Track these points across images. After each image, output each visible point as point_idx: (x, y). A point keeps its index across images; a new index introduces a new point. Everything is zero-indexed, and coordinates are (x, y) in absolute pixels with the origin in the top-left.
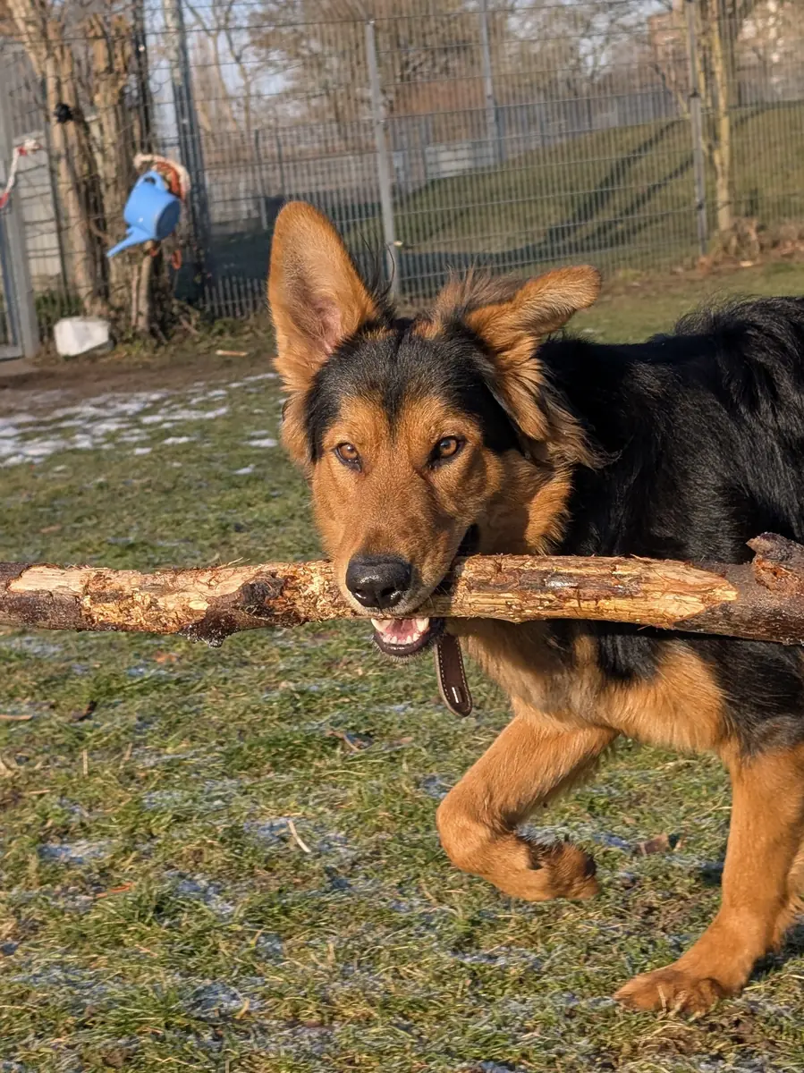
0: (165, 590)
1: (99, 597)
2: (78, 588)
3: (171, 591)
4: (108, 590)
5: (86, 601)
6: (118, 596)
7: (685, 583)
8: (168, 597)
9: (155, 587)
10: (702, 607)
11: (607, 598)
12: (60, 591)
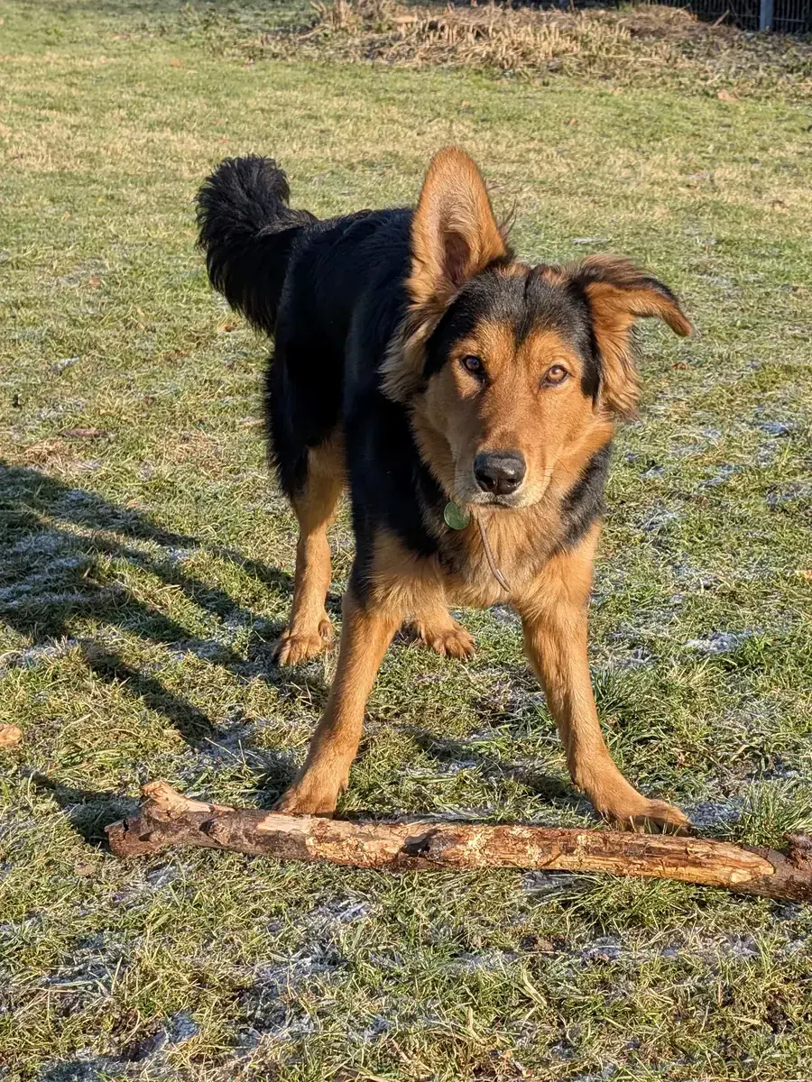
0: (369, 837)
1: (321, 839)
2: (306, 832)
3: (373, 838)
4: (328, 834)
5: (310, 841)
6: (337, 839)
7: (740, 861)
8: (371, 842)
9: (361, 835)
10: (749, 878)
11: (684, 866)
12: (293, 832)
